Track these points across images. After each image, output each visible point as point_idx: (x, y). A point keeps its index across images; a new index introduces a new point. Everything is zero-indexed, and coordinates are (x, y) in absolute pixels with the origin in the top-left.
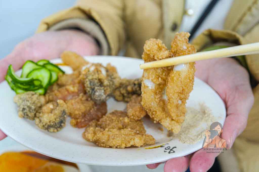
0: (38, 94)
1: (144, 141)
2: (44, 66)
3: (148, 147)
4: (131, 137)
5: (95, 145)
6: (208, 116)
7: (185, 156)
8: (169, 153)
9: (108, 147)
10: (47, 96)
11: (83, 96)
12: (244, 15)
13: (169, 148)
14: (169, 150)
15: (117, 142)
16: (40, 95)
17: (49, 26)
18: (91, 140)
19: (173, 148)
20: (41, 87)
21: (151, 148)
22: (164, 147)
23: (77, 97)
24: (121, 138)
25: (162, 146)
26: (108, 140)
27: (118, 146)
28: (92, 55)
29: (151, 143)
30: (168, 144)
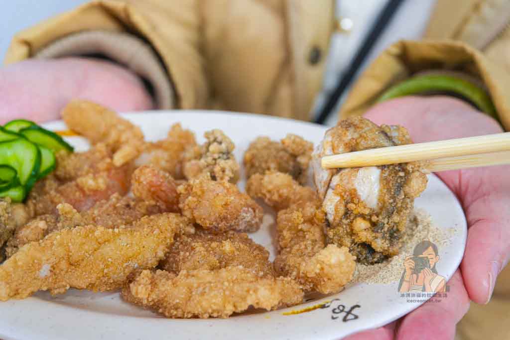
0: (8, 200)
1: (281, 294)
2: (21, 135)
3: (289, 310)
4: (246, 285)
5: (155, 314)
6: (424, 228)
7: (384, 327)
8: (345, 320)
9: (190, 316)
10: (30, 203)
11: (118, 199)
12: (465, 21)
13: (341, 308)
14: (344, 314)
15: (213, 300)
16: (14, 202)
17: (32, 50)
18: (145, 302)
19: (353, 308)
20: (15, 183)
21: (298, 313)
22: (328, 306)
23: (103, 201)
24: (221, 290)
25: (323, 307)
26: (189, 299)
27: (214, 311)
28: (138, 109)
29: (293, 302)
30: (337, 300)
